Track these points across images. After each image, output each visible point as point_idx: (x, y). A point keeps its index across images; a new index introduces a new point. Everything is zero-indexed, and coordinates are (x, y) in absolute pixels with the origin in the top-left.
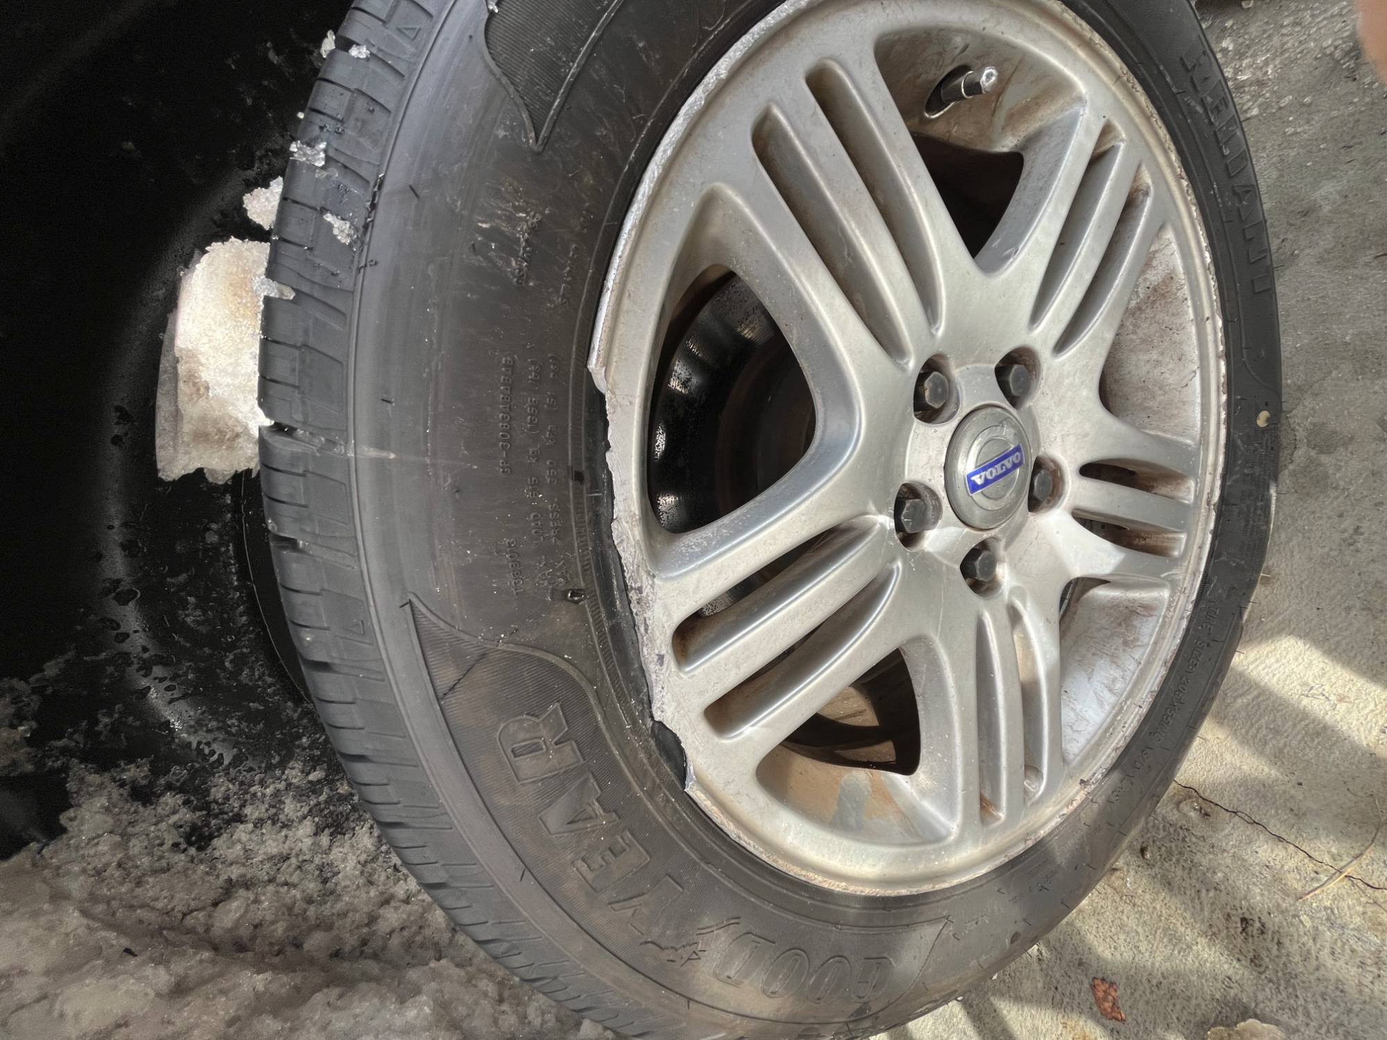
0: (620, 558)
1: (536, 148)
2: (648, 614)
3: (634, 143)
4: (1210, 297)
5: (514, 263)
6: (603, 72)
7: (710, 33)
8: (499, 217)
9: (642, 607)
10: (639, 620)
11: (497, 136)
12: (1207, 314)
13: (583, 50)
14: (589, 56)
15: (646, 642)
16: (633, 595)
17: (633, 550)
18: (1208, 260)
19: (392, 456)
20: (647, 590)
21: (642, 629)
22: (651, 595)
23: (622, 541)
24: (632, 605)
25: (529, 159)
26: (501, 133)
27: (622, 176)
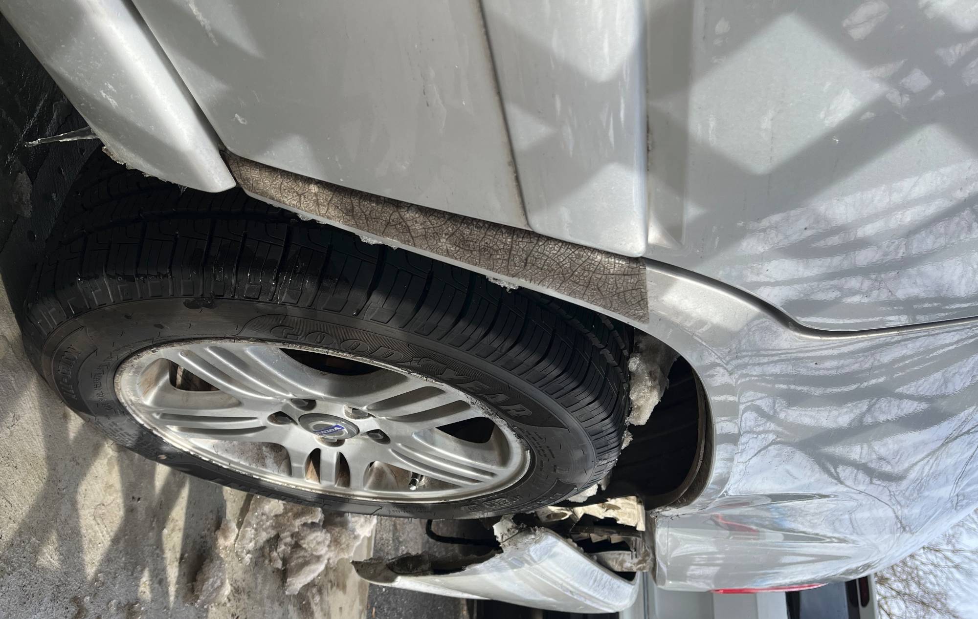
4: (238, 469)
12: (232, 465)
18: (254, 476)
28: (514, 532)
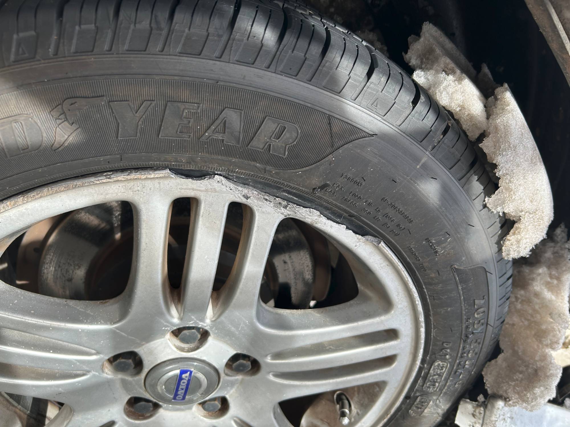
0: (304, 207)
1: (453, 266)
2: (272, 204)
3: (428, 293)
5: (434, 241)
6: (452, 295)
7: (434, 330)
8: (447, 245)
9: (277, 204)
10: (272, 198)
11: (464, 257)
13: (462, 292)
14: (459, 293)
15: (260, 196)
16: (284, 203)
17: (304, 215)
19: (418, 167)
20: (283, 210)
21: (266, 197)
22: (279, 211)
23: (310, 213)
24: (280, 199)
25: (452, 262)
26: (464, 259)
27: (423, 284)
28: (480, 413)
